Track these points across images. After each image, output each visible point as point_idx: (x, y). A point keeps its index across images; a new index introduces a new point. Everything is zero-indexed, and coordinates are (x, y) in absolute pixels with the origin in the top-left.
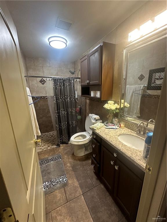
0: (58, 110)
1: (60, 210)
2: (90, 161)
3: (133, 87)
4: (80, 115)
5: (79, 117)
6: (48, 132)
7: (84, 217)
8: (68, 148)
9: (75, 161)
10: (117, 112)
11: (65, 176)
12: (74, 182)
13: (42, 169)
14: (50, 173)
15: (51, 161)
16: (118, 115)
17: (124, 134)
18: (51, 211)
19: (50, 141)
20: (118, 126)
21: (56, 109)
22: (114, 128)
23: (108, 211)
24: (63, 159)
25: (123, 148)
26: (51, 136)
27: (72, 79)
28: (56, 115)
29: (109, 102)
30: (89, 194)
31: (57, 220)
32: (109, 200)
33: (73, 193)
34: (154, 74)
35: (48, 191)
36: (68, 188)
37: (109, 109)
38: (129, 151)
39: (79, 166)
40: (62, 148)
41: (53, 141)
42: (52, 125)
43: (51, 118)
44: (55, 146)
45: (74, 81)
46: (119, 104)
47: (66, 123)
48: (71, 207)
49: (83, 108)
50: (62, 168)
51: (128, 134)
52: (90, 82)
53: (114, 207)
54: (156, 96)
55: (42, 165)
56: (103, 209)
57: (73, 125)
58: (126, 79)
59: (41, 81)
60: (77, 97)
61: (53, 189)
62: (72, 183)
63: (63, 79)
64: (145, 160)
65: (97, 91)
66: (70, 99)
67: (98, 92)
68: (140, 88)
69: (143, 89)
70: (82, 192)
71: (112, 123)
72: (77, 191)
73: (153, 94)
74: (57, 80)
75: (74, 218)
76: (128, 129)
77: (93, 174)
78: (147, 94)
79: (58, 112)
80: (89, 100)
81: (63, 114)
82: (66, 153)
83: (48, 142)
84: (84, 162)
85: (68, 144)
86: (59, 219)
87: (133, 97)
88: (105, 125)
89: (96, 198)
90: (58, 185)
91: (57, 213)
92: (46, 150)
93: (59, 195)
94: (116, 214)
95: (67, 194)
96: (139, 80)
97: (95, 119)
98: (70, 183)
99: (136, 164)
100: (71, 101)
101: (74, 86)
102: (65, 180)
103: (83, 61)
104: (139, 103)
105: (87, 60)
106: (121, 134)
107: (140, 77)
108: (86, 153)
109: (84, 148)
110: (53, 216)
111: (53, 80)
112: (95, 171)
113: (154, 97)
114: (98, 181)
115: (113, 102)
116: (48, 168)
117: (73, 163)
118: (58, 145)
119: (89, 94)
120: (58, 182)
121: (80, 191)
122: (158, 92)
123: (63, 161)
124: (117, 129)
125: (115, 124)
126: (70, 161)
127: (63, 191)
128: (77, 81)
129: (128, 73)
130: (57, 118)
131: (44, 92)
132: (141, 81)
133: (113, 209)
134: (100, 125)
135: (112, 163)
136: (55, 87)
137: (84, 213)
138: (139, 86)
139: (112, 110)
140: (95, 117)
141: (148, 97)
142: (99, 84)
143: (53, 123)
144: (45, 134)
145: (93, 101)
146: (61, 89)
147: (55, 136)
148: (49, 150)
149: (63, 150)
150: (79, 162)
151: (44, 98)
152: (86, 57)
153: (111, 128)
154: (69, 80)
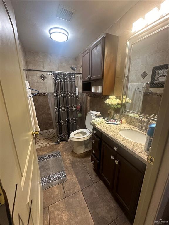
0: (58, 106)
1: (57, 205)
2: (90, 159)
3: (136, 85)
4: (81, 113)
5: (79, 115)
6: (47, 130)
7: (82, 213)
8: (67, 145)
9: (75, 159)
10: (118, 107)
11: (64, 172)
12: (73, 178)
13: (41, 165)
14: (48, 169)
15: (50, 157)
16: (120, 110)
17: (125, 129)
18: (48, 206)
19: (49, 138)
20: (119, 122)
21: (56, 105)
22: (115, 123)
23: (106, 207)
24: (62, 155)
25: (124, 141)
26: (50, 134)
27: (73, 74)
28: (56, 111)
29: (111, 97)
30: (87, 190)
31: (55, 214)
32: (108, 196)
33: (71, 188)
34: (157, 72)
35: (46, 186)
36: (67, 184)
37: (110, 103)
38: (130, 144)
39: (79, 163)
40: (62, 145)
41: (52, 139)
42: (52, 123)
43: (51, 115)
44: (54, 144)
45: (75, 76)
46: (121, 99)
47: (66, 120)
48: (69, 202)
49: (84, 105)
50: (61, 164)
51: (129, 130)
52: (91, 76)
53: (113, 203)
54: (159, 94)
55: (40, 161)
56: (102, 204)
57: (73, 123)
58: (128, 77)
59: (41, 77)
60: (78, 94)
61: (51, 184)
62: (71, 179)
63: (63, 75)
64: (147, 153)
65: (98, 87)
66: (71, 95)
67: (100, 87)
68: (143, 86)
69: (146, 87)
70: (81, 188)
71: (113, 118)
72: (76, 187)
73: (156, 92)
74: (58, 75)
75: (72, 213)
76: (130, 124)
77: (93, 171)
78: (150, 92)
79: (58, 108)
80: (90, 97)
81: (64, 111)
82: (66, 150)
83: (47, 139)
84: (84, 160)
85: (67, 141)
86: (56, 214)
87: (135, 95)
88: (106, 121)
89: (95, 194)
90: (57, 181)
91: (55, 208)
92: (45, 147)
93: (57, 190)
94: (115, 210)
95: (65, 189)
96: (141, 77)
97: (96, 115)
98: (68, 179)
99: (137, 157)
100: (71, 98)
101: (75, 82)
102: (64, 176)
103: (84, 56)
104: (141, 101)
105: (88, 54)
106: (122, 129)
107: (143, 74)
108: (86, 151)
109: (84, 145)
110: (50, 211)
111: (53, 75)
112: (94, 168)
113: (156, 95)
114: (98, 178)
115: (115, 97)
116: (46, 164)
117: (72, 160)
118: (58, 142)
119: (90, 90)
120: (56, 178)
121: (78, 187)
122: (160, 90)
123: (63, 158)
124: (118, 124)
125: (116, 120)
126: (70, 158)
127: (61, 187)
128: (78, 76)
129: (130, 71)
130: (57, 115)
131: (44, 88)
132: (144, 78)
133: (112, 205)
134: (100, 120)
135: (112, 157)
136: (56, 82)
137: (82, 208)
138: (141, 84)
139: (114, 106)
140: (96, 114)
141: (150, 95)
142: (101, 79)
143: (53, 121)
144: (45, 131)
145: (94, 97)
146: (61, 84)
147: (55, 133)
148: (48, 147)
149: (63, 147)
150: (78, 159)
151: (44, 95)
152: (88, 51)
153: (112, 124)
154: (70, 75)
